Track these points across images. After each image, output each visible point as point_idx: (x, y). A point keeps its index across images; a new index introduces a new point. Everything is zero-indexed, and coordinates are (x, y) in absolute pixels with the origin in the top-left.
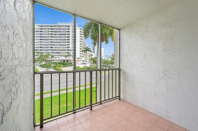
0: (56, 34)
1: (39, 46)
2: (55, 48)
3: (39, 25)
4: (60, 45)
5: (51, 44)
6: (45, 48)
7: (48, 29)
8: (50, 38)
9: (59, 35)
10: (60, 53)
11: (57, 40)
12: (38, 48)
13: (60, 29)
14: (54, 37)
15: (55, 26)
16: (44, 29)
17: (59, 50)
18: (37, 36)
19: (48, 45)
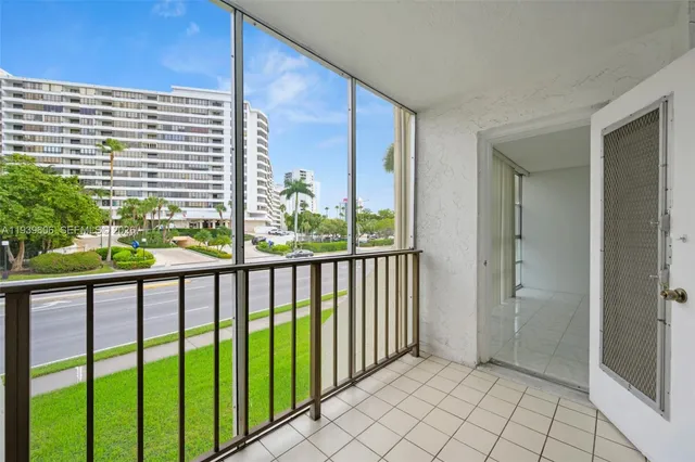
0: (168, 128)
1: (97, 167)
2: (167, 175)
3: (97, 87)
4: (187, 167)
5: (149, 163)
6: (125, 174)
7: (139, 106)
8: (145, 140)
9: (183, 131)
10: (186, 195)
11: (174, 147)
12: (93, 174)
13: (186, 110)
14: (163, 137)
15: (164, 98)
16: (122, 106)
17: (180, 185)
18: (89, 127)
19: (140, 165)
